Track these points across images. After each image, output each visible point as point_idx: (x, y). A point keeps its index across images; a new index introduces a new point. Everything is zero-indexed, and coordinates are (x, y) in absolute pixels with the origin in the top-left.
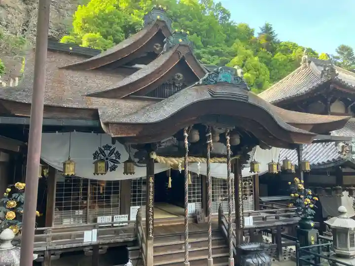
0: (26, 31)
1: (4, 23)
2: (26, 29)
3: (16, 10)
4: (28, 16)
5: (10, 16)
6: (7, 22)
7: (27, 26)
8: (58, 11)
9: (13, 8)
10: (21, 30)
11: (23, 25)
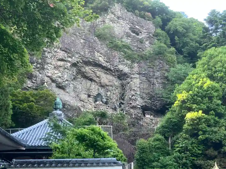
0: (123, 104)
1: (105, 100)
2: (122, 101)
3: (113, 87)
4: (123, 90)
5: (109, 93)
6: (107, 99)
7: (123, 100)
8: (149, 81)
9: (111, 86)
10: (118, 104)
11: (120, 99)
